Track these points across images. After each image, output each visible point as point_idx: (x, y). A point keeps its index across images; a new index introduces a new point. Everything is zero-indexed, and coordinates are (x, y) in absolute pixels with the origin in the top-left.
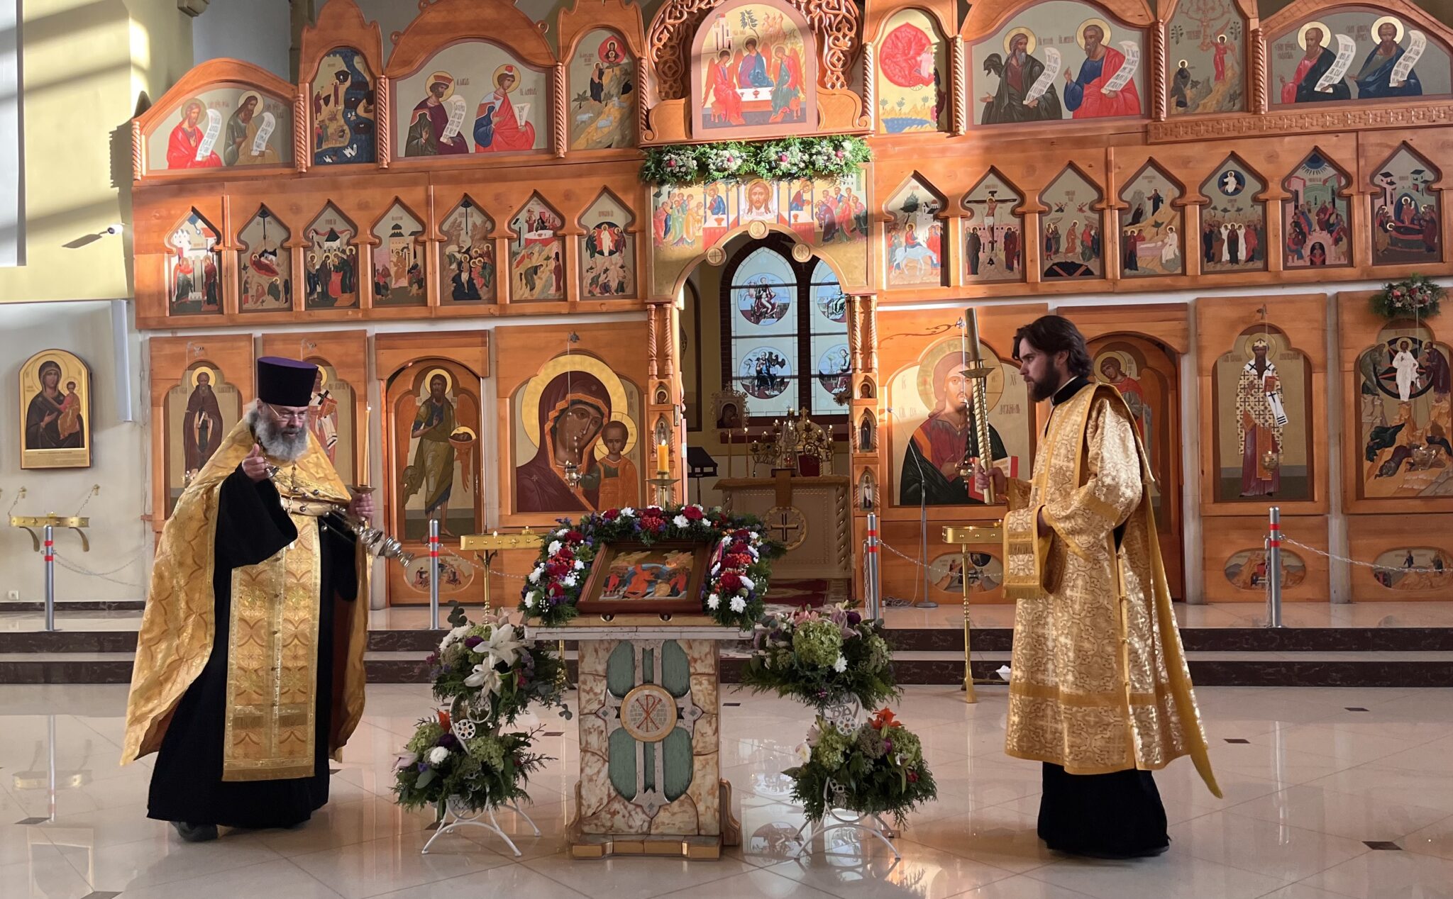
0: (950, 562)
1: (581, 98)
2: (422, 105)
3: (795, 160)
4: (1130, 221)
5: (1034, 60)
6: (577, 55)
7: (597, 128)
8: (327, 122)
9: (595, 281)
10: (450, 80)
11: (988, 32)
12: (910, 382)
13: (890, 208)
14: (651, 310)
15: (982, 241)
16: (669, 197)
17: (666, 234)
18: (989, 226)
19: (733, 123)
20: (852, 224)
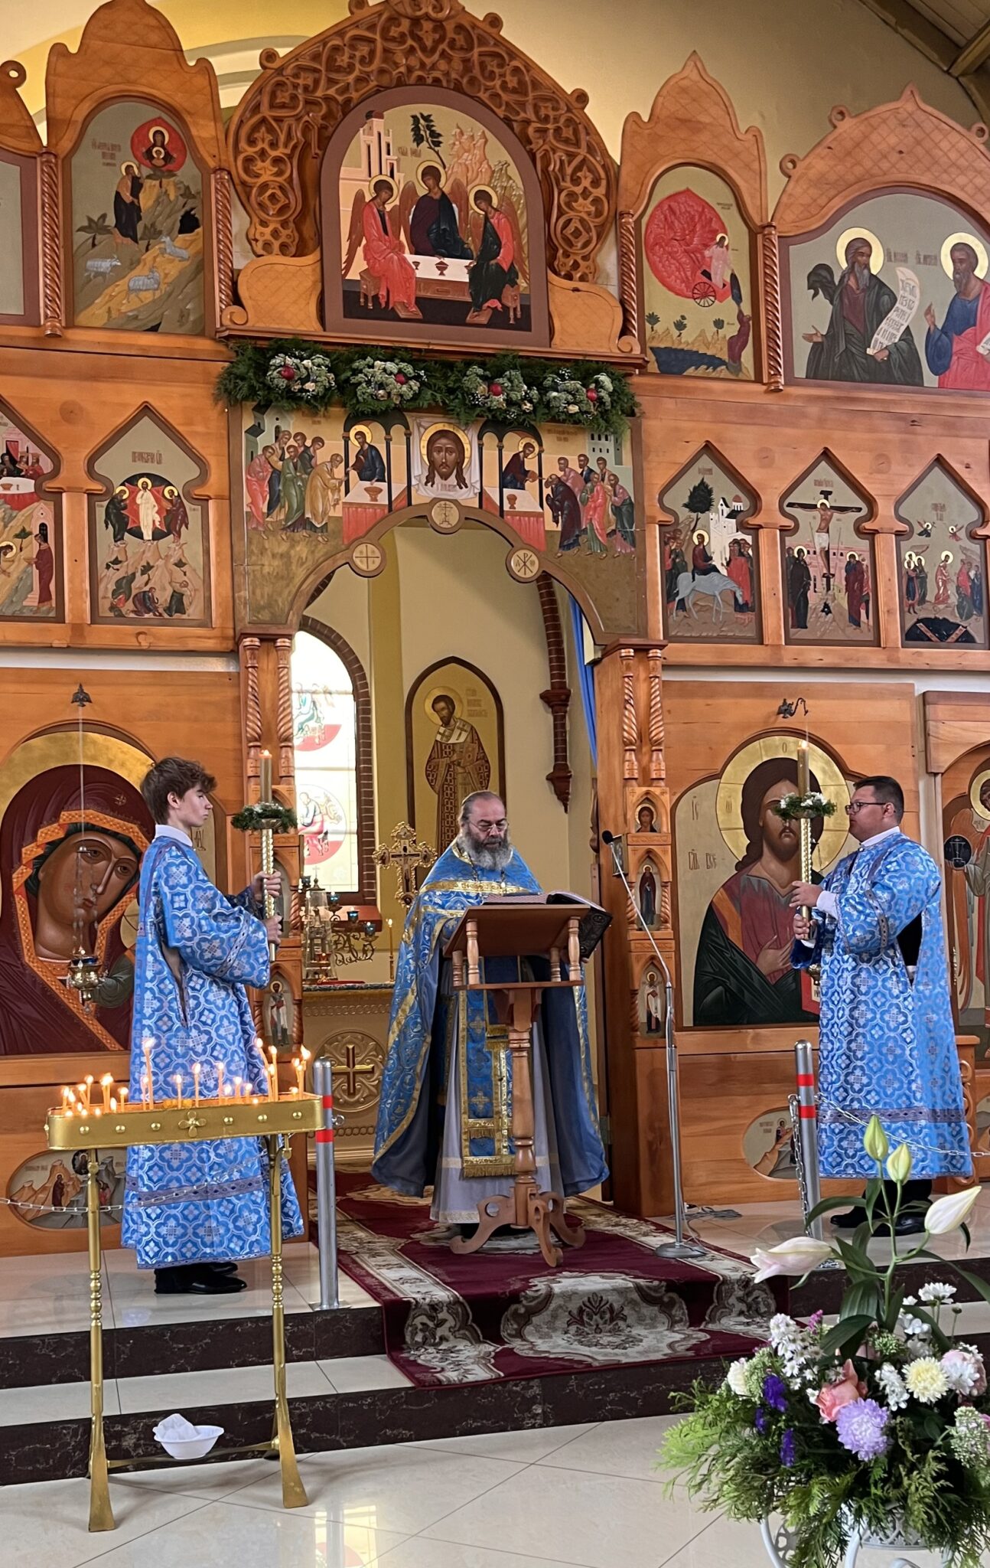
0: (780, 1127)
1: (95, 227)
3: (516, 396)
5: (882, 285)
6: (86, 141)
7: (130, 290)
9: (123, 586)
11: (814, 227)
12: (705, 807)
13: (667, 503)
14: (252, 648)
15: (812, 572)
16: (277, 438)
17: (271, 507)
18: (822, 549)
19: (403, 315)
20: (609, 522)
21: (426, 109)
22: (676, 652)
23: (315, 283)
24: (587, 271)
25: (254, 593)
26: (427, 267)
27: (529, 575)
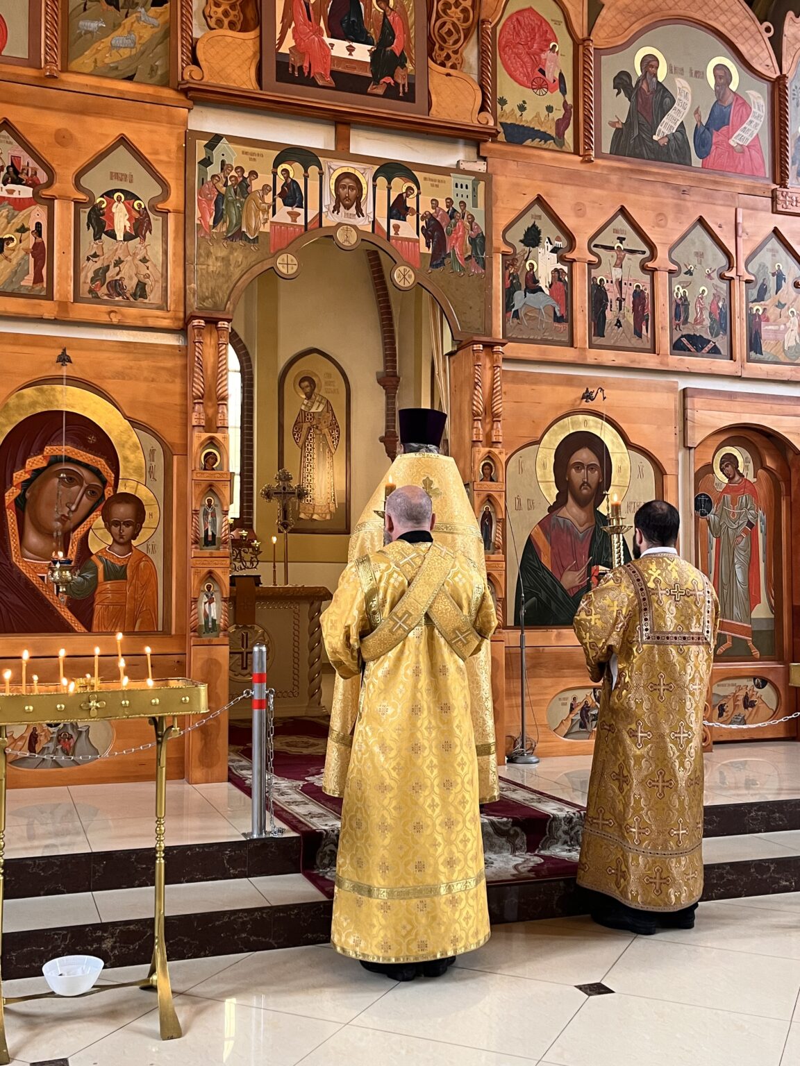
0: (570, 701)
4: (755, 297)
5: (665, 90)
11: (620, 43)
12: (528, 464)
13: (508, 238)
14: (199, 328)
15: (610, 296)
16: (222, 169)
17: (216, 222)
18: (617, 280)
19: (320, 83)
20: (467, 249)
22: (512, 349)
23: (255, 53)
24: (456, 62)
25: (201, 285)
26: (339, 48)
27: (407, 285)
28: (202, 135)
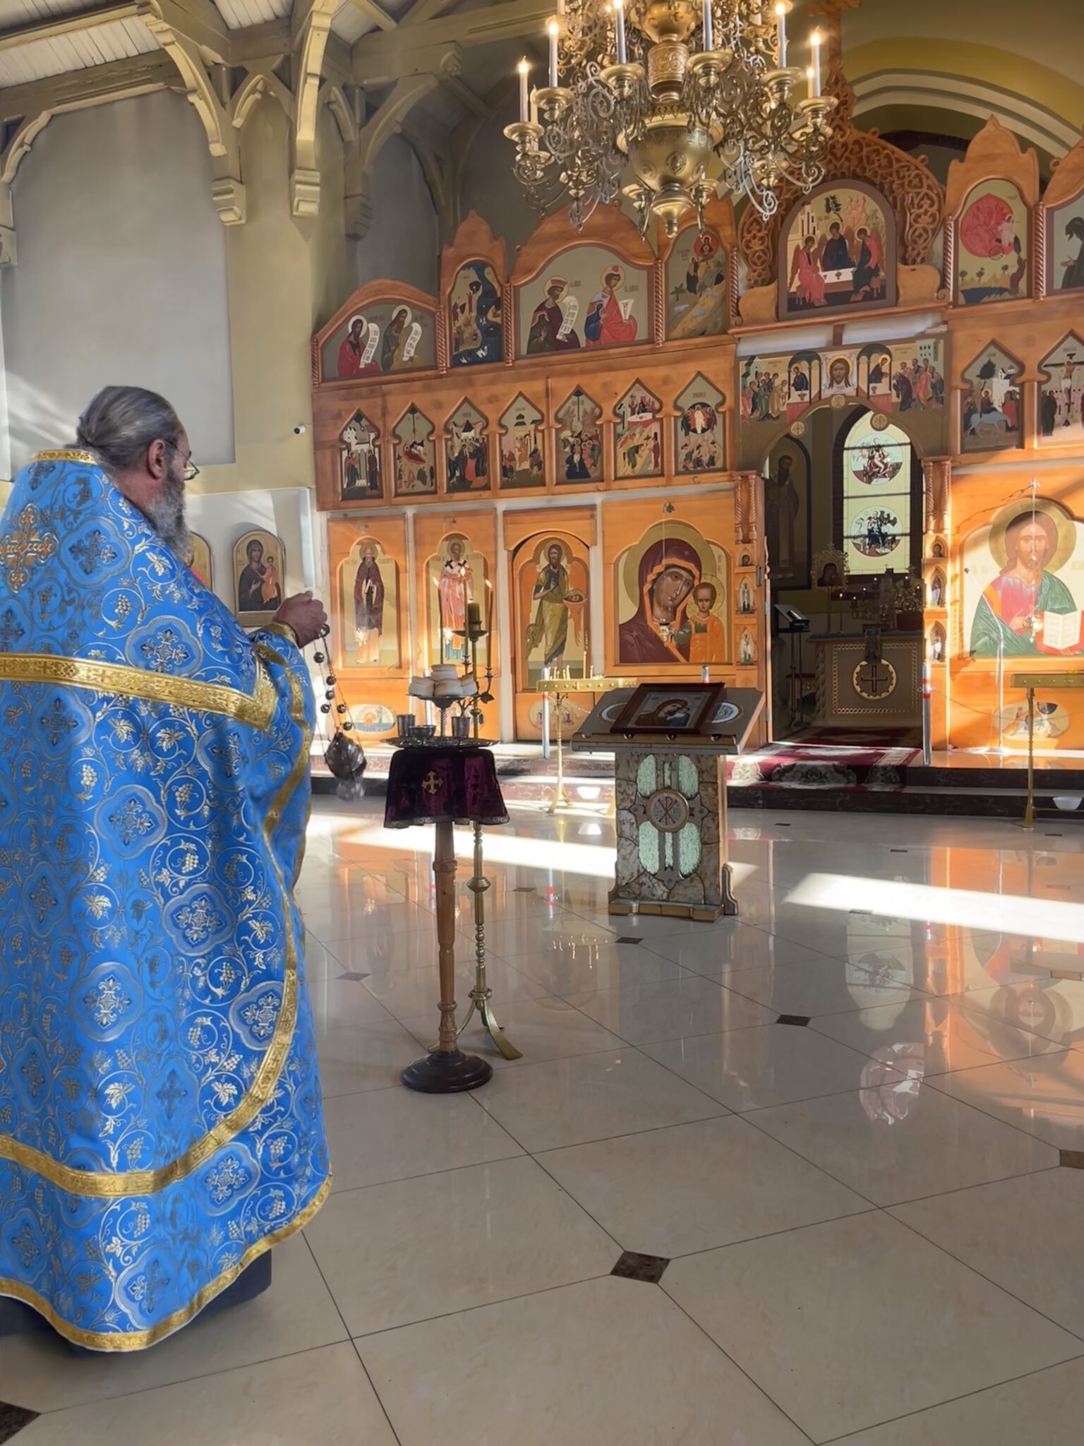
1: (678, 291)
2: (542, 307)
7: (692, 318)
8: (463, 328)
10: (565, 283)
11: (1072, 197)
13: (967, 376)
14: (738, 481)
15: (1058, 403)
16: (756, 377)
17: (753, 411)
18: (1066, 389)
19: (817, 305)
20: (929, 393)
21: (832, 193)
22: (968, 458)
23: (775, 297)
24: (925, 256)
26: (830, 277)
27: (882, 427)
28: (743, 358)
